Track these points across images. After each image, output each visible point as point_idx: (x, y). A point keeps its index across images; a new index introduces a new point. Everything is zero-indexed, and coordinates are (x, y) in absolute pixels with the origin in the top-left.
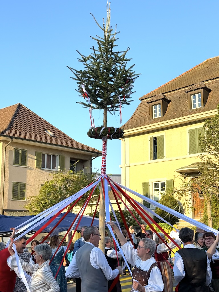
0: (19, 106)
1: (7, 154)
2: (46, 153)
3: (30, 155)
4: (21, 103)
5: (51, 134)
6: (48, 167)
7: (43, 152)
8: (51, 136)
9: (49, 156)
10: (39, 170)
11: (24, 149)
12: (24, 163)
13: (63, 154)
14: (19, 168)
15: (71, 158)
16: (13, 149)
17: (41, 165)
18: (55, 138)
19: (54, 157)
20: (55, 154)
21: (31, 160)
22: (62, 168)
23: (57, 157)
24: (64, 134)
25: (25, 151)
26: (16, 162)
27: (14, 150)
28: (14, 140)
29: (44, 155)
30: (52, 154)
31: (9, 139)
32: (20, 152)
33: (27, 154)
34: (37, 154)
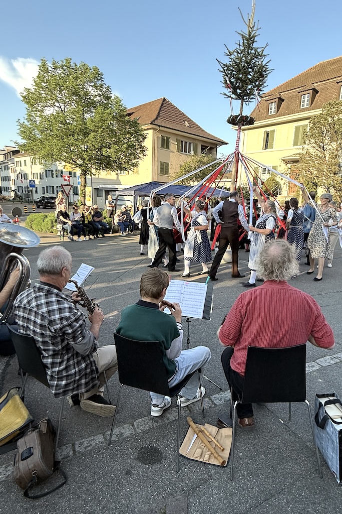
0: (164, 99)
1: (156, 139)
2: (184, 140)
3: (172, 141)
4: (166, 98)
5: (188, 125)
6: (185, 151)
7: (182, 140)
8: (188, 127)
9: (186, 143)
10: (179, 153)
11: (168, 136)
12: (168, 147)
13: (196, 142)
14: (164, 151)
15: (202, 145)
16: (160, 135)
17: (180, 150)
18: (191, 128)
19: (190, 144)
20: (190, 142)
21: (173, 146)
22: (195, 153)
23: (192, 144)
24: (197, 125)
25: (169, 138)
26: (163, 146)
27: (161, 137)
28: (161, 128)
29: (182, 142)
30: (188, 141)
31: (157, 127)
32: (165, 138)
33: (170, 140)
34: (178, 141)
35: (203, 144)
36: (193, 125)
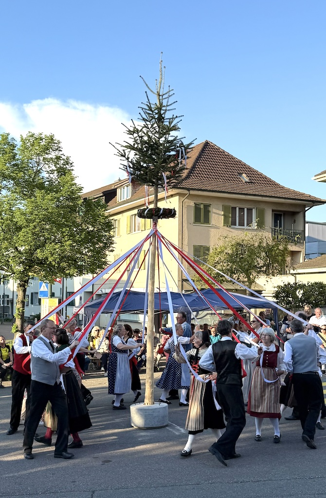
0: (207, 144)
1: (185, 211)
2: (238, 206)
3: (214, 210)
6: (241, 224)
7: (234, 205)
8: (246, 182)
9: (241, 210)
10: (228, 229)
11: (207, 202)
12: (207, 220)
13: (262, 206)
14: (201, 228)
15: (273, 211)
16: (192, 204)
17: (230, 222)
18: (253, 184)
19: (250, 211)
20: (250, 207)
21: (217, 216)
22: (261, 225)
23: (253, 210)
24: (266, 178)
25: (209, 206)
26: (197, 219)
27: (194, 205)
28: (192, 192)
29: (234, 209)
30: (246, 207)
31: (186, 192)
32: (202, 206)
33: (210, 209)
34: (225, 209)
35: (275, 208)
36: (256, 178)
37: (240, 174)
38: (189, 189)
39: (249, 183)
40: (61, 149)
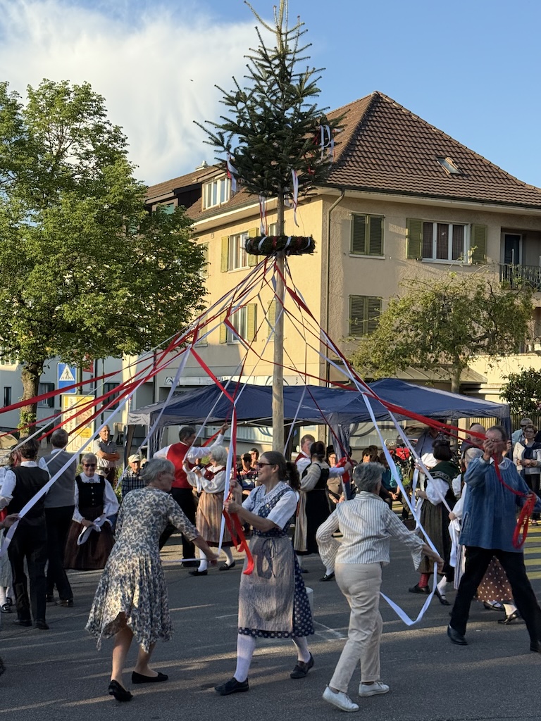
0: (377, 100)
1: (334, 229)
2: (436, 220)
3: (392, 228)
5: (454, 169)
6: (442, 255)
7: (427, 219)
8: (452, 174)
9: (443, 227)
10: (416, 264)
11: (376, 212)
12: (377, 248)
13: (482, 221)
14: (365, 263)
15: (503, 230)
16: (349, 217)
17: (421, 251)
18: (465, 178)
19: (458, 229)
20: (458, 222)
21: (396, 241)
22: (478, 258)
23: (465, 228)
25: (380, 219)
26: (358, 246)
27: (351, 219)
28: (348, 193)
29: (428, 225)
30: (451, 221)
31: (337, 192)
32: (367, 221)
33: (384, 224)
34: (411, 224)
35: (507, 225)
36: (472, 165)
37: (442, 158)
38: (342, 188)
39: (457, 175)
40: (104, 112)
